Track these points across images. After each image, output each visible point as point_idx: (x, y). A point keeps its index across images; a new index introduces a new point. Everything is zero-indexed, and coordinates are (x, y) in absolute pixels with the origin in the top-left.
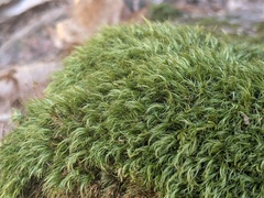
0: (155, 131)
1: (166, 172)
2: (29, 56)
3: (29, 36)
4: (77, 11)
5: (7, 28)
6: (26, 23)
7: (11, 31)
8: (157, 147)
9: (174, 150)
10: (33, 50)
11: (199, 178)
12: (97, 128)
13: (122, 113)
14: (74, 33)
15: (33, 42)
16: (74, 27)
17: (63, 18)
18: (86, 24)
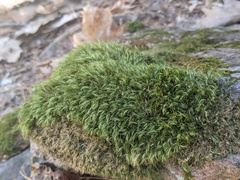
0: (82, 99)
1: (85, 116)
2: (62, 51)
3: (62, 41)
4: (84, 28)
5: (53, 35)
6: (64, 31)
7: (55, 36)
8: (82, 106)
9: (89, 107)
10: (64, 48)
11: (97, 120)
12: (59, 97)
13: (70, 90)
14: (82, 40)
15: (65, 44)
16: (83, 37)
17: (79, 30)
18: (90, 34)
